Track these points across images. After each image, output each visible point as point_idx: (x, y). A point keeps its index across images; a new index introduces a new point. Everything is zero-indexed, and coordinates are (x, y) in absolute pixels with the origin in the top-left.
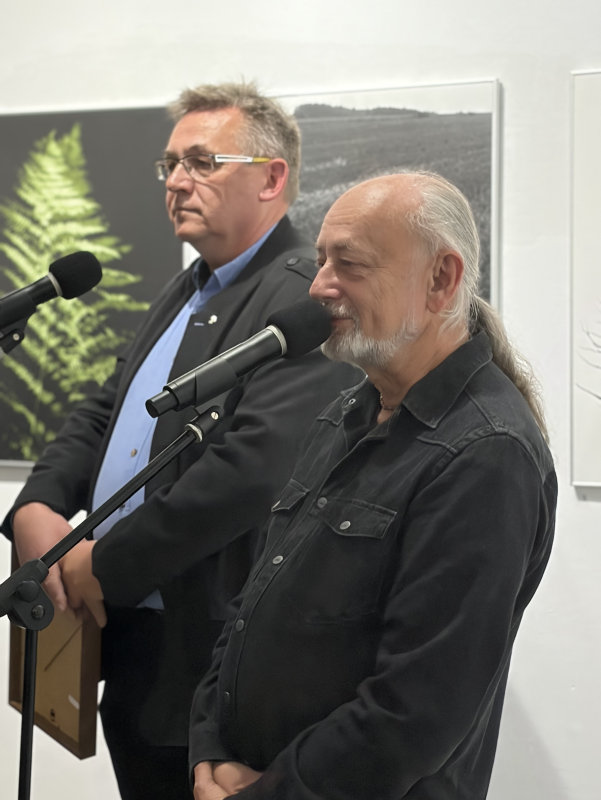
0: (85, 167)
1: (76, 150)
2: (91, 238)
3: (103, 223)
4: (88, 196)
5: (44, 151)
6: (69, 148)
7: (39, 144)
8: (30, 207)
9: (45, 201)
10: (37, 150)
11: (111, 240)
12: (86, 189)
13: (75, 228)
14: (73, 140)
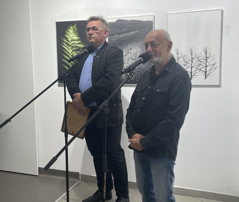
0: (77, 31)
1: (76, 28)
2: (79, 44)
3: (81, 41)
4: (78, 36)
5: (70, 28)
6: (74, 28)
7: (68, 27)
8: (68, 38)
9: (70, 37)
10: (68, 28)
11: (83, 44)
12: (78, 35)
13: (76, 42)
14: (75, 26)
